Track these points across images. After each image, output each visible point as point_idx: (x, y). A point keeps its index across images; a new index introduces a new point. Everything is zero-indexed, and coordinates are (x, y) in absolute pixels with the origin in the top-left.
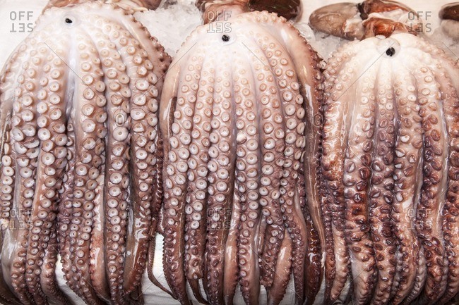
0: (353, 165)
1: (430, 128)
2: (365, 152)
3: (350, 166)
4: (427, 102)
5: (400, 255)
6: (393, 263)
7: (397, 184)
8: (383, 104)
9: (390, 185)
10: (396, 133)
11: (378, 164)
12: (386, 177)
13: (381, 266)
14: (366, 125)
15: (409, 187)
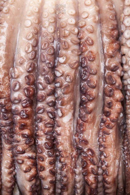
0: (18, 85)
1: (87, 50)
2: (29, 72)
3: (15, 86)
4: (85, 25)
5: (59, 165)
6: (53, 173)
7: (58, 101)
8: (45, 28)
9: (52, 102)
10: (55, 54)
11: (41, 84)
12: (49, 95)
13: (41, 176)
14: (29, 48)
15: (67, 103)
